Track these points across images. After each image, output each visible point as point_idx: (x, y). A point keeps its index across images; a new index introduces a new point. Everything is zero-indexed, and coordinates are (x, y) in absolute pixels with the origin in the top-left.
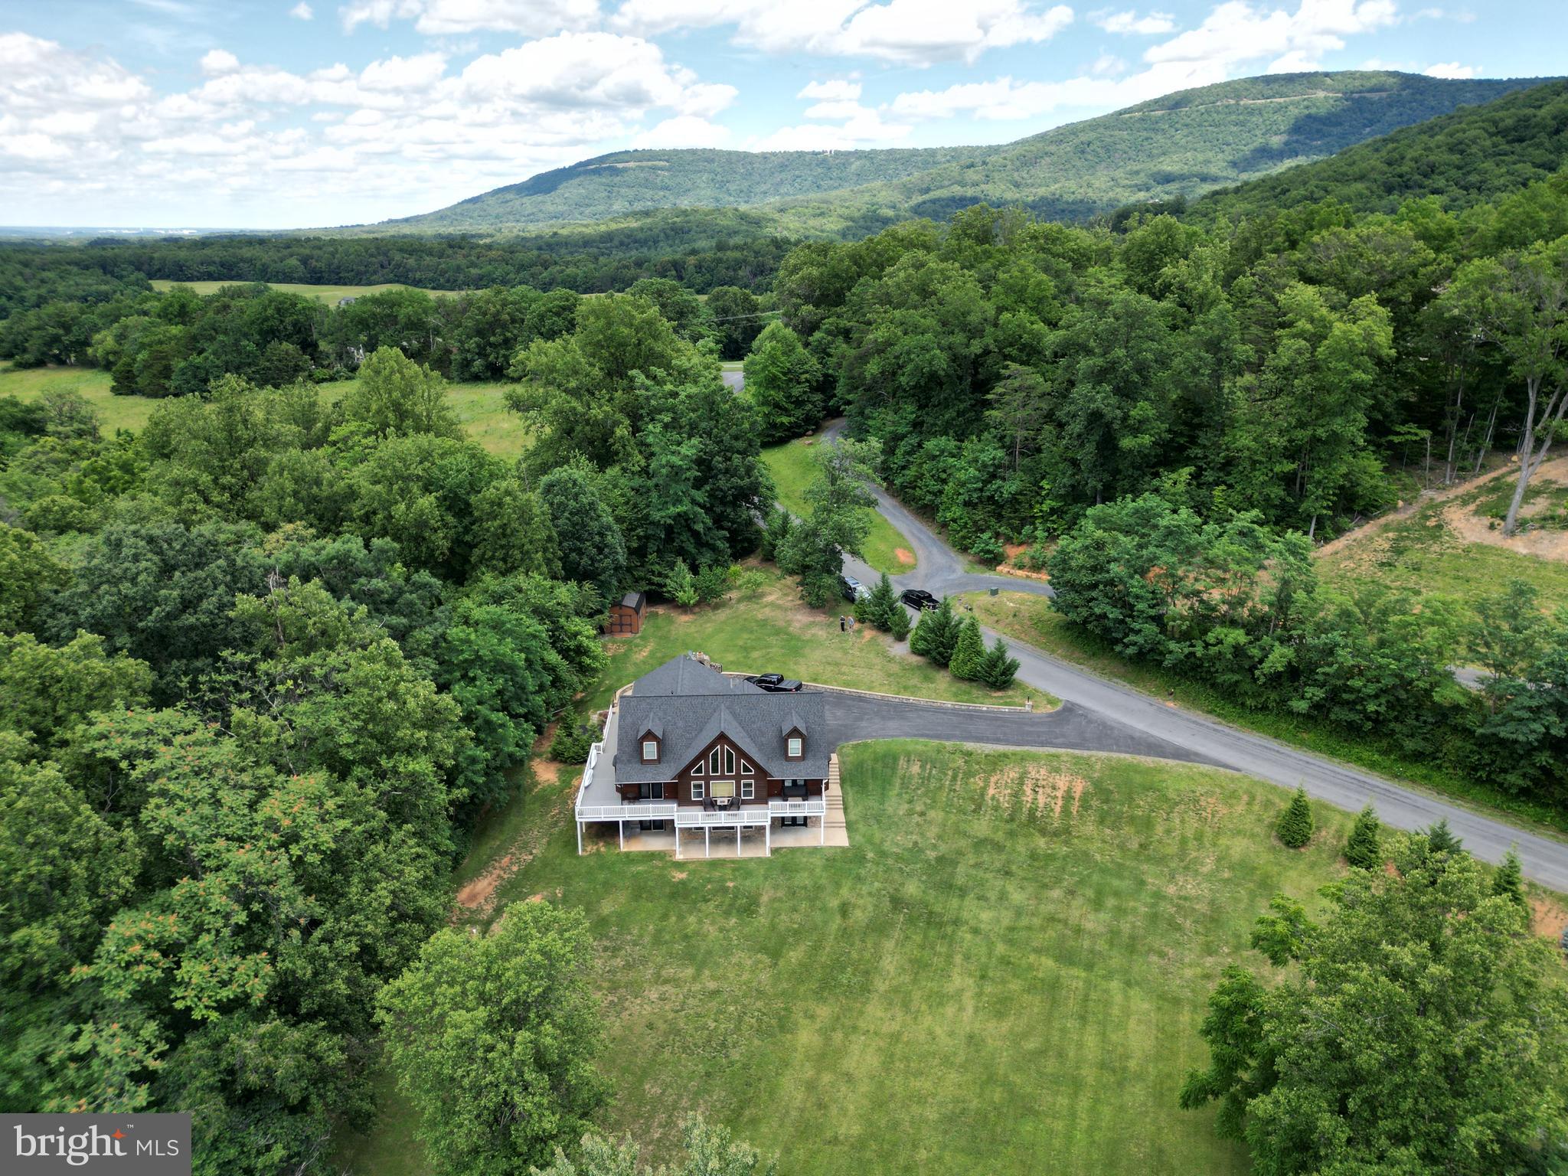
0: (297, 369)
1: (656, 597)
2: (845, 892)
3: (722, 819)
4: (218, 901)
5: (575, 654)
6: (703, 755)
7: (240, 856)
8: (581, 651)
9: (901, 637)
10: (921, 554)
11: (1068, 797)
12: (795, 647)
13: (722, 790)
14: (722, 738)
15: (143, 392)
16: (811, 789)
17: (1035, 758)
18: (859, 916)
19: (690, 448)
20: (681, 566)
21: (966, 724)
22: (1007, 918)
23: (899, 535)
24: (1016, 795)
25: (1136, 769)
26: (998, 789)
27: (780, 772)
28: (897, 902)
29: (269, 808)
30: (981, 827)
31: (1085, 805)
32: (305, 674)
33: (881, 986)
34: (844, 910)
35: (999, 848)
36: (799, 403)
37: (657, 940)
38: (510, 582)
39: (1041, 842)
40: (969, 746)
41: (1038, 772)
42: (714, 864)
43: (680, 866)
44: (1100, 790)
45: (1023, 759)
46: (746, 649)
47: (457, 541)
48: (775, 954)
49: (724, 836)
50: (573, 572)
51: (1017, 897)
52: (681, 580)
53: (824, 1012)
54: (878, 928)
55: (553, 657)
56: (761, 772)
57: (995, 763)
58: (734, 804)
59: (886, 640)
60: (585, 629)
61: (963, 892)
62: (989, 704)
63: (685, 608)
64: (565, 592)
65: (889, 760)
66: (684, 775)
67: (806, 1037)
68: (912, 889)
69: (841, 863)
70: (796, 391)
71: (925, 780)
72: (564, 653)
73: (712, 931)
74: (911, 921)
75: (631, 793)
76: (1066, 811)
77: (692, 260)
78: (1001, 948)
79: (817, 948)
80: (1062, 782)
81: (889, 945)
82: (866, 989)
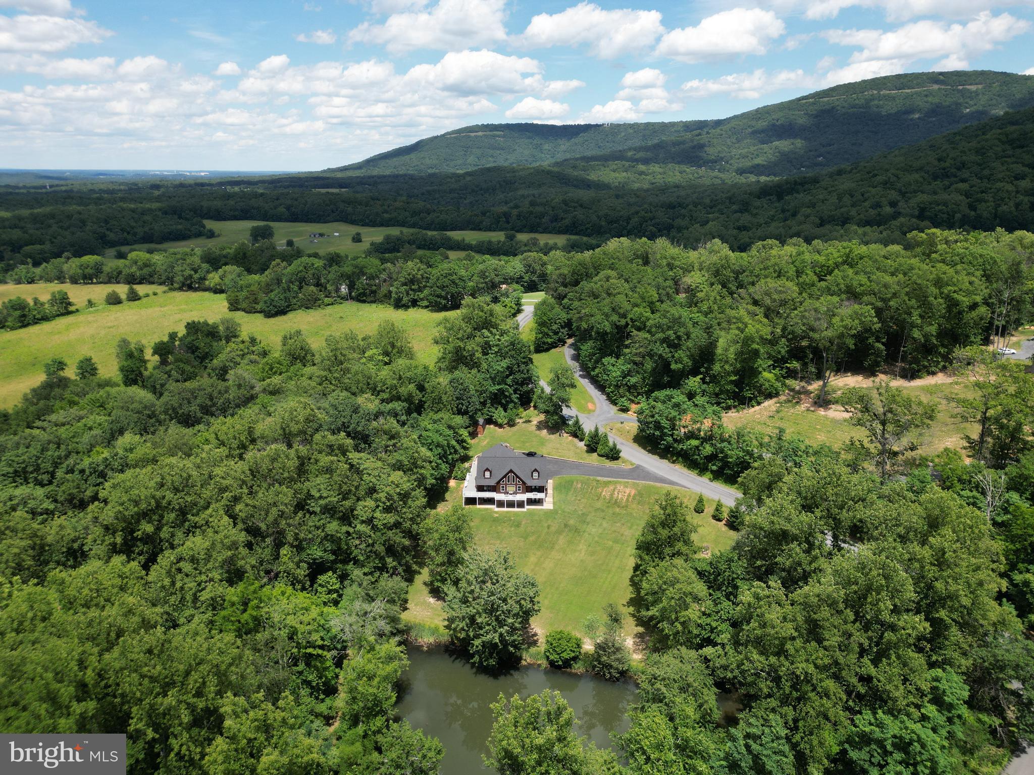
0: (317, 299)
1: (490, 421)
2: (549, 522)
3: (510, 498)
4: (384, 499)
5: (461, 442)
6: (505, 476)
7: (388, 489)
8: (464, 441)
9: (581, 440)
10: (598, 405)
11: (629, 495)
12: (542, 442)
13: (511, 489)
14: (511, 471)
15: (244, 310)
16: (541, 489)
17: (620, 483)
18: (553, 529)
19: (505, 363)
20: (500, 409)
21: (600, 471)
22: (600, 531)
23: (591, 397)
24: (612, 495)
25: (653, 487)
26: (606, 493)
27: (530, 483)
28: (566, 526)
29: (391, 479)
30: (599, 505)
31: (634, 499)
32: (394, 445)
33: (557, 547)
34: (549, 527)
35: (603, 511)
36: (556, 333)
37: (489, 533)
38: (440, 415)
39: (617, 510)
40: (599, 478)
41: (620, 487)
42: (507, 512)
43: (496, 512)
44: (640, 494)
45: (616, 483)
46: (524, 442)
47: (420, 401)
48: (526, 538)
49: (511, 504)
50: (460, 412)
51: (605, 524)
52: (499, 414)
53: (539, 553)
54: (559, 532)
55: (454, 443)
56: (524, 483)
57: (606, 484)
58: (515, 493)
59: (576, 440)
60: (464, 433)
61: (588, 524)
62: (608, 464)
63: (501, 426)
64: (459, 420)
65: (570, 483)
66: (498, 483)
67: (533, 559)
68: (572, 522)
69: (548, 513)
70: (555, 327)
71: (582, 489)
72: (457, 441)
73: (506, 531)
74: (570, 531)
75: (480, 488)
76: (627, 500)
77: (515, 212)
78: (596, 539)
79: (539, 537)
80: (628, 491)
81: (562, 537)
82: (552, 548)
